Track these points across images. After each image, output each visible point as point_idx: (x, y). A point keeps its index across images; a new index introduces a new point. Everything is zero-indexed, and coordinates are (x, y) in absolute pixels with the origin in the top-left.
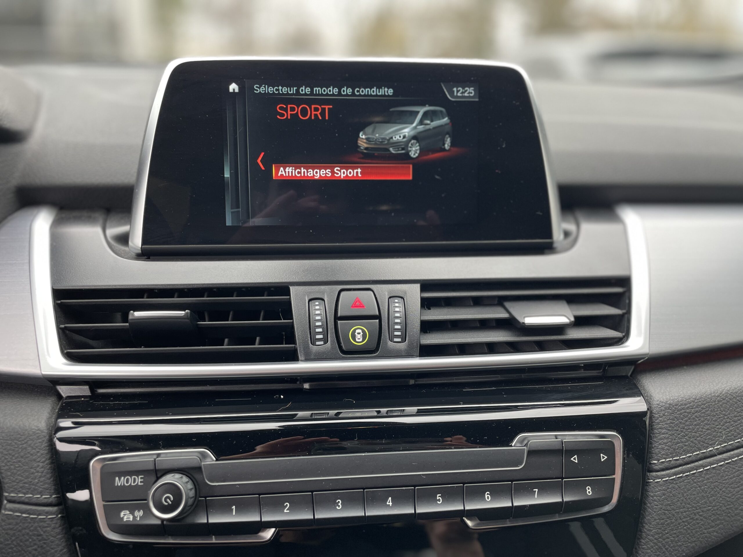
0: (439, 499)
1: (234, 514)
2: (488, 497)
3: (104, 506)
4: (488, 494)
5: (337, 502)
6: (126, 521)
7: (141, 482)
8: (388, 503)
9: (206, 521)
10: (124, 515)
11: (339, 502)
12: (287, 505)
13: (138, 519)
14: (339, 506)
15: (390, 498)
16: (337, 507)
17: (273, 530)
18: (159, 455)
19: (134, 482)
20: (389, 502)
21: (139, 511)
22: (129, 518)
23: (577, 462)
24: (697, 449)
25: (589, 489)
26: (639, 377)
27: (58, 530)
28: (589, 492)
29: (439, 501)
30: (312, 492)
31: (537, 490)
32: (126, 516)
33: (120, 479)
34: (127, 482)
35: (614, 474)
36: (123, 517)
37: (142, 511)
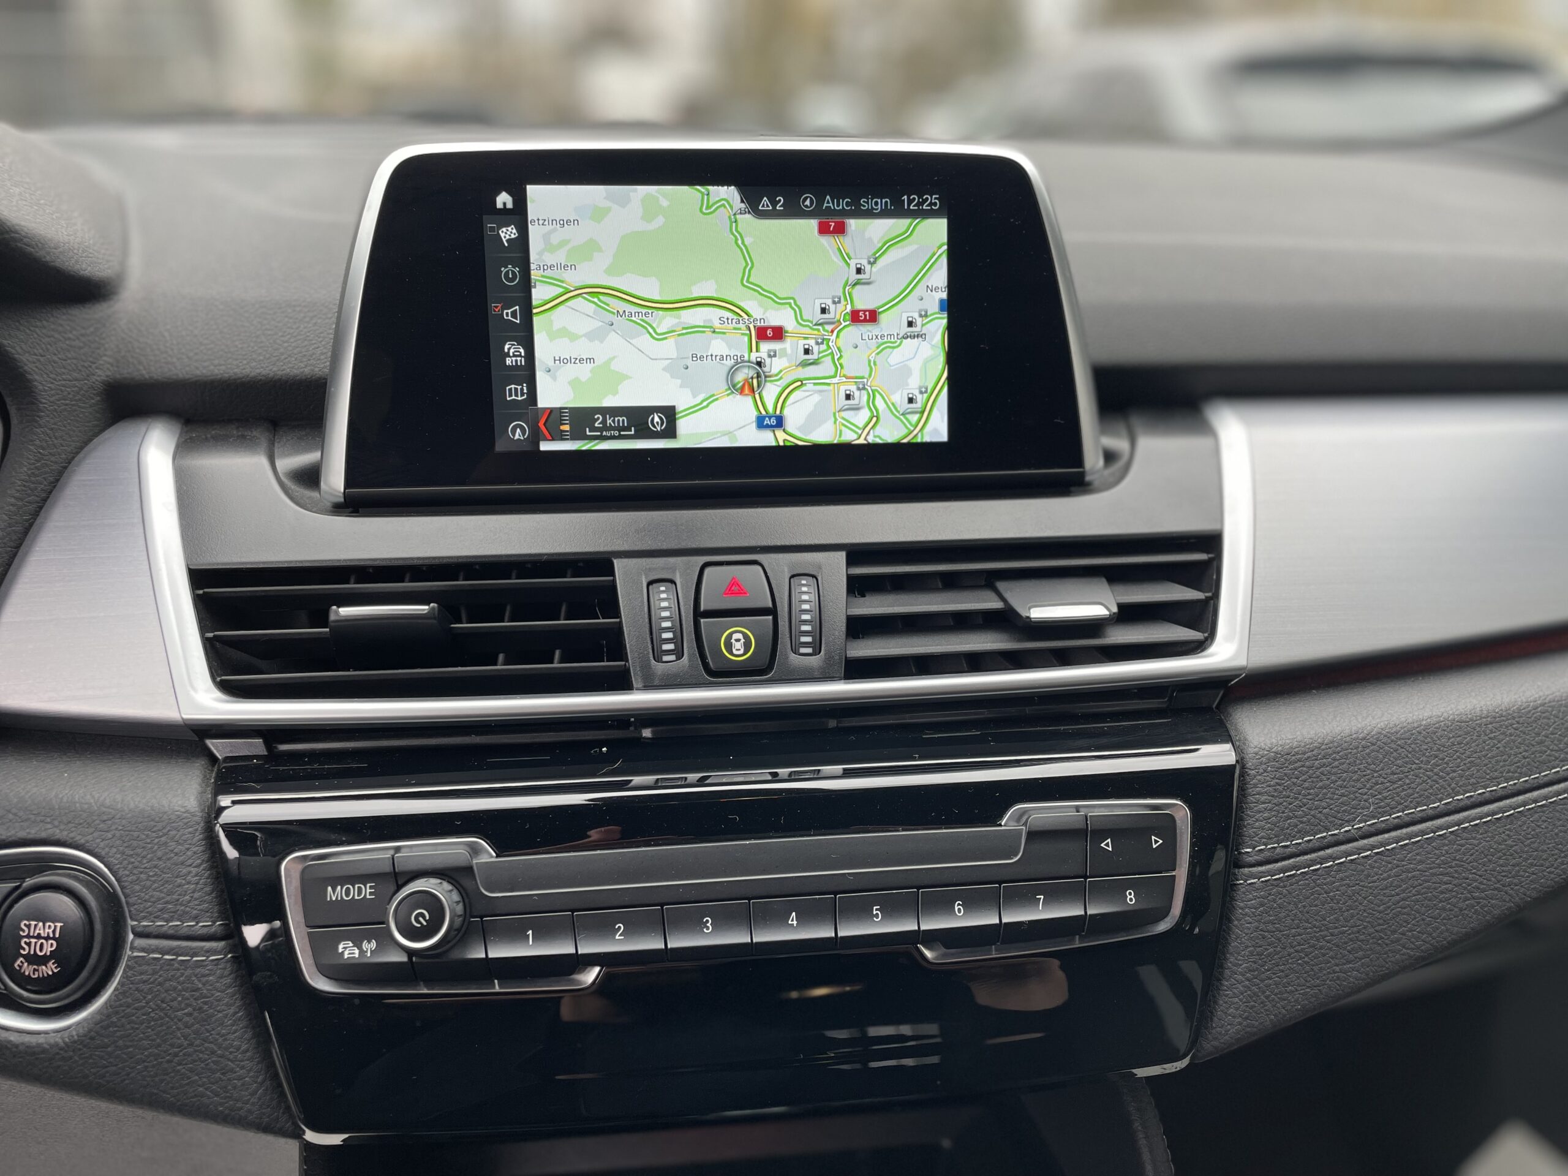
0: (877, 914)
1: (531, 943)
2: (959, 910)
3: (309, 933)
4: (959, 905)
5: (705, 920)
6: (348, 958)
7: (371, 894)
8: (790, 922)
9: (483, 956)
10: (344, 948)
11: (707, 921)
12: (619, 927)
13: (369, 955)
14: (708, 929)
15: (794, 914)
16: (705, 930)
17: (597, 969)
18: (398, 849)
19: (359, 893)
20: (793, 920)
21: (369, 942)
22: (353, 953)
23: (1110, 849)
24: (1323, 829)
25: (1130, 894)
26: (1231, 710)
27: (228, 981)
28: (1131, 900)
29: (877, 918)
30: (662, 905)
31: (1042, 897)
32: (348, 951)
33: (334, 891)
34: (347, 894)
35: (1174, 870)
36: (343, 952)
37: (373, 941)
